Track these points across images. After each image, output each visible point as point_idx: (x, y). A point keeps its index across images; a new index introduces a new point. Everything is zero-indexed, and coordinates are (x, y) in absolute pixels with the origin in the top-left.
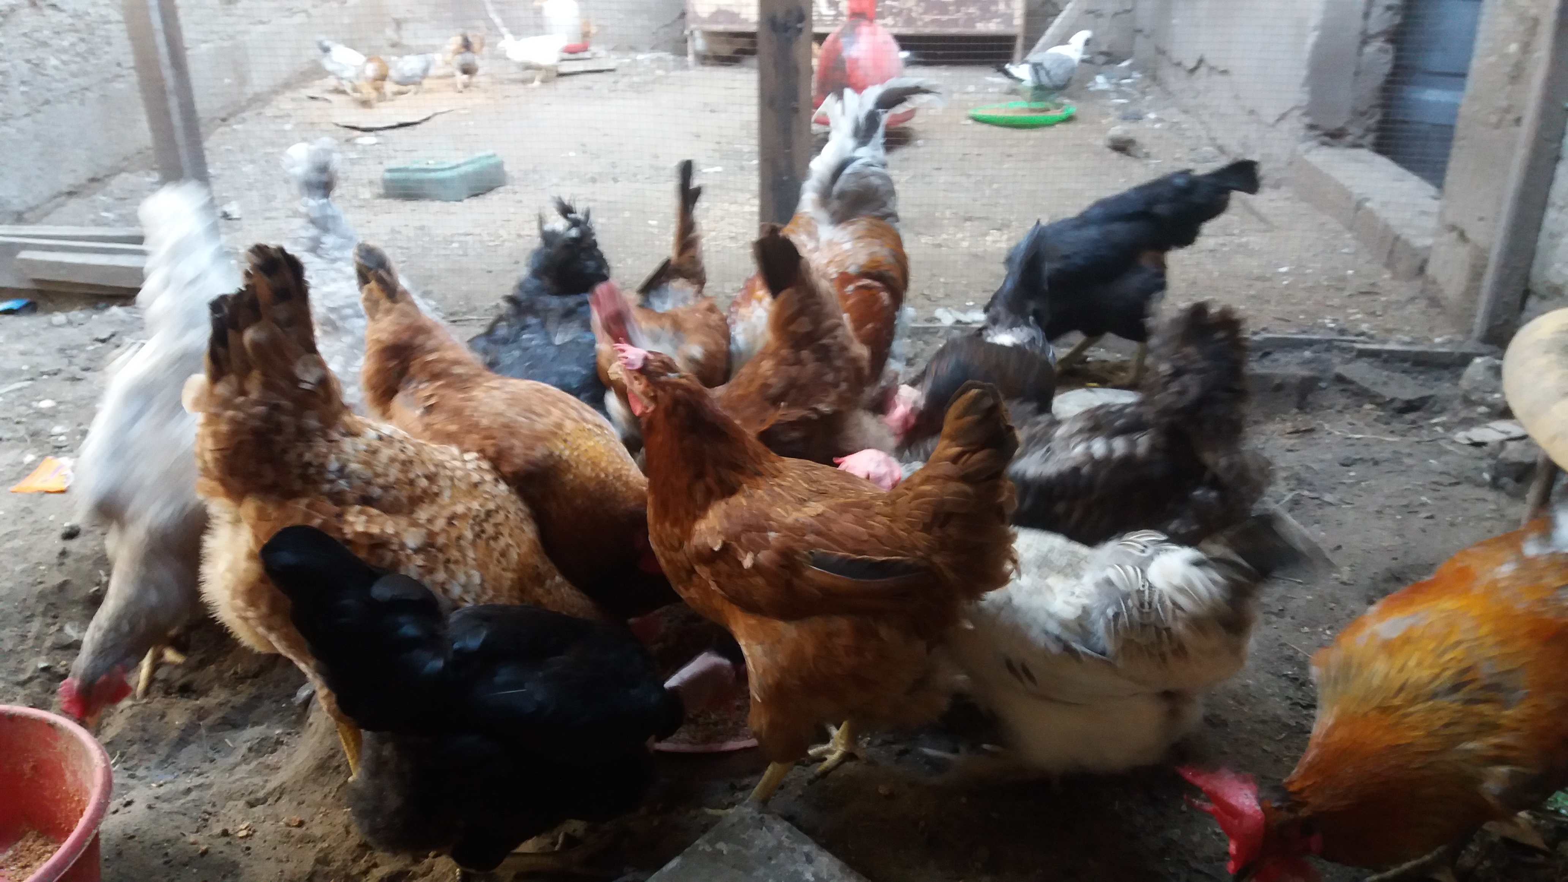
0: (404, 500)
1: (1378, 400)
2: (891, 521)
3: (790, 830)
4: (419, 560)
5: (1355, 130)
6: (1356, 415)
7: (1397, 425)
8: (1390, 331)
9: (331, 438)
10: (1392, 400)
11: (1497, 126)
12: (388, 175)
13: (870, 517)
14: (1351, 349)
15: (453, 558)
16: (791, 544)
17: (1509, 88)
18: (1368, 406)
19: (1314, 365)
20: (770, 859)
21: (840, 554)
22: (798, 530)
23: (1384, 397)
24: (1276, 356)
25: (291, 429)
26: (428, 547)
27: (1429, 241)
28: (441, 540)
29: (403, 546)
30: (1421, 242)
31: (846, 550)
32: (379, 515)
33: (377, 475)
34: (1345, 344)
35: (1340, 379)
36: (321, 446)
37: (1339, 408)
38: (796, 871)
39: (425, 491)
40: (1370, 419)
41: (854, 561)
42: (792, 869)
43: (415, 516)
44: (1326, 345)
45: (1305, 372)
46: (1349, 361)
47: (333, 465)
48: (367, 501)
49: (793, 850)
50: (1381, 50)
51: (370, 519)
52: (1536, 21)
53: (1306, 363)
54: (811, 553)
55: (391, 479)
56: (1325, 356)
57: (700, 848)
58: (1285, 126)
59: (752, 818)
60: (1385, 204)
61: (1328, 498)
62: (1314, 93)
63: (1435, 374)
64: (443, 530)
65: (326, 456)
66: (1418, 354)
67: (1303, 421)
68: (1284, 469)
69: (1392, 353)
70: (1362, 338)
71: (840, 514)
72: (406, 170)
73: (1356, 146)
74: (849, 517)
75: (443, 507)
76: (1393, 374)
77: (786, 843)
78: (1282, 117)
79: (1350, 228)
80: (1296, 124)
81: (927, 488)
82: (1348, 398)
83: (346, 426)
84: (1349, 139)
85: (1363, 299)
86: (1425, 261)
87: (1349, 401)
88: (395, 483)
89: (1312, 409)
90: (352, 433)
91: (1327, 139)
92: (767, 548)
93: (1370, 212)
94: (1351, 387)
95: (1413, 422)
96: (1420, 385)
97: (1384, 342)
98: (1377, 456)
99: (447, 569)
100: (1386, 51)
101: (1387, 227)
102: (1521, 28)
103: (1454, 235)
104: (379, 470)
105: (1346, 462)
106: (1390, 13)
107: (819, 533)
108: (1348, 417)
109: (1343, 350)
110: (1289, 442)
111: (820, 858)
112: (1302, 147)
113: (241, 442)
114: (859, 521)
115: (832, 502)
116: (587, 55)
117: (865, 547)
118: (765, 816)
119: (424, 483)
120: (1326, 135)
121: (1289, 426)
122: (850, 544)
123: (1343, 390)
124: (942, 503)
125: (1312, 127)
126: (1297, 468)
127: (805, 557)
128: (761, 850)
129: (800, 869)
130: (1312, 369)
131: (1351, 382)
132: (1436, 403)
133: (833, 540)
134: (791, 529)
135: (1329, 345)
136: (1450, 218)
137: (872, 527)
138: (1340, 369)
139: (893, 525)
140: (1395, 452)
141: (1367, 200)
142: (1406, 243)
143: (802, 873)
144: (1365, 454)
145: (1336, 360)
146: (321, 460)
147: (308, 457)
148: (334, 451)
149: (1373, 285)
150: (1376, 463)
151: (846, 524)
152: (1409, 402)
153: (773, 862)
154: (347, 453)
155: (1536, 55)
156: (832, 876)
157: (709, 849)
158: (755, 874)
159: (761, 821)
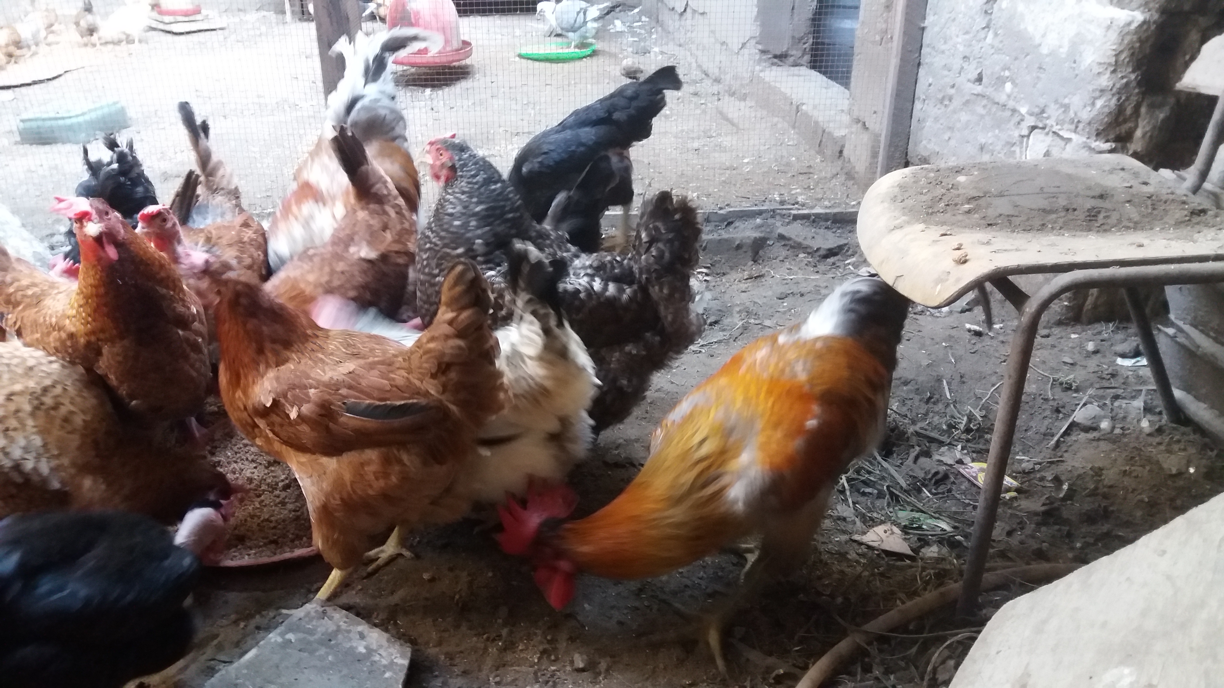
1: (809, 250)
2: (408, 373)
3: (348, 617)
5: (796, 53)
6: (793, 263)
7: (821, 267)
8: (819, 200)
10: (818, 249)
11: (880, 43)
12: (22, 125)
13: (392, 372)
14: (789, 215)
16: (327, 397)
17: (885, 15)
18: (802, 255)
19: (763, 229)
20: (330, 640)
21: (368, 402)
22: (334, 386)
23: (811, 248)
24: (737, 224)
27: (843, 132)
30: (839, 133)
31: (374, 398)
34: (784, 212)
35: (781, 237)
37: (781, 258)
38: (351, 647)
40: (803, 264)
41: (379, 406)
42: (348, 645)
44: (771, 213)
45: (757, 234)
46: (788, 224)
49: (349, 632)
53: (759, 227)
54: (344, 403)
56: (771, 221)
57: (273, 640)
58: (746, 51)
59: (316, 611)
60: (815, 107)
61: (767, 323)
62: (763, 25)
63: (849, 228)
66: (835, 214)
67: (755, 270)
68: (738, 305)
69: (818, 216)
70: (796, 206)
71: (368, 371)
72: (36, 120)
73: (795, 65)
74: (376, 372)
76: (818, 231)
77: (344, 626)
78: (744, 45)
79: (794, 127)
80: (753, 50)
81: (432, 345)
82: (788, 250)
84: (791, 59)
85: (801, 177)
86: (843, 146)
87: (789, 253)
89: (762, 261)
91: (776, 60)
92: (309, 402)
93: (806, 114)
94: (789, 242)
95: (834, 264)
96: (838, 237)
97: (812, 208)
98: (803, 290)
101: (816, 123)
103: (860, 125)
105: (781, 296)
107: (350, 387)
108: (787, 265)
109: (783, 216)
110: (743, 286)
111: (371, 634)
112: (758, 68)
114: (383, 376)
115: (362, 362)
116: (198, 17)
117: (388, 395)
118: (327, 608)
120: (775, 57)
121: (746, 274)
122: (376, 394)
123: (784, 245)
124: (443, 354)
125: (763, 52)
126: (748, 304)
127: (340, 407)
128: (323, 634)
129: (354, 644)
130: (762, 232)
131: (789, 239)
132: (849, 248)
133: (361, 392)
134: (327, 385)
135: (773, 213)
136: (856, 114)
137: (394, 379)
138: (782, 230)
139: (410, 377)
140: (816, 286)
141: (803, 104)
142: (829, 133)
143: (356, 648)
144: (795, 289)
145: (778, 224)
149: (810, 167)
150: (802, 295)
151: (373, 379)
152: (830, 250)
153: (332, 642)
156: (381, 646)
157: (279, 640)
158: (317, 654)
159: (324, 613)
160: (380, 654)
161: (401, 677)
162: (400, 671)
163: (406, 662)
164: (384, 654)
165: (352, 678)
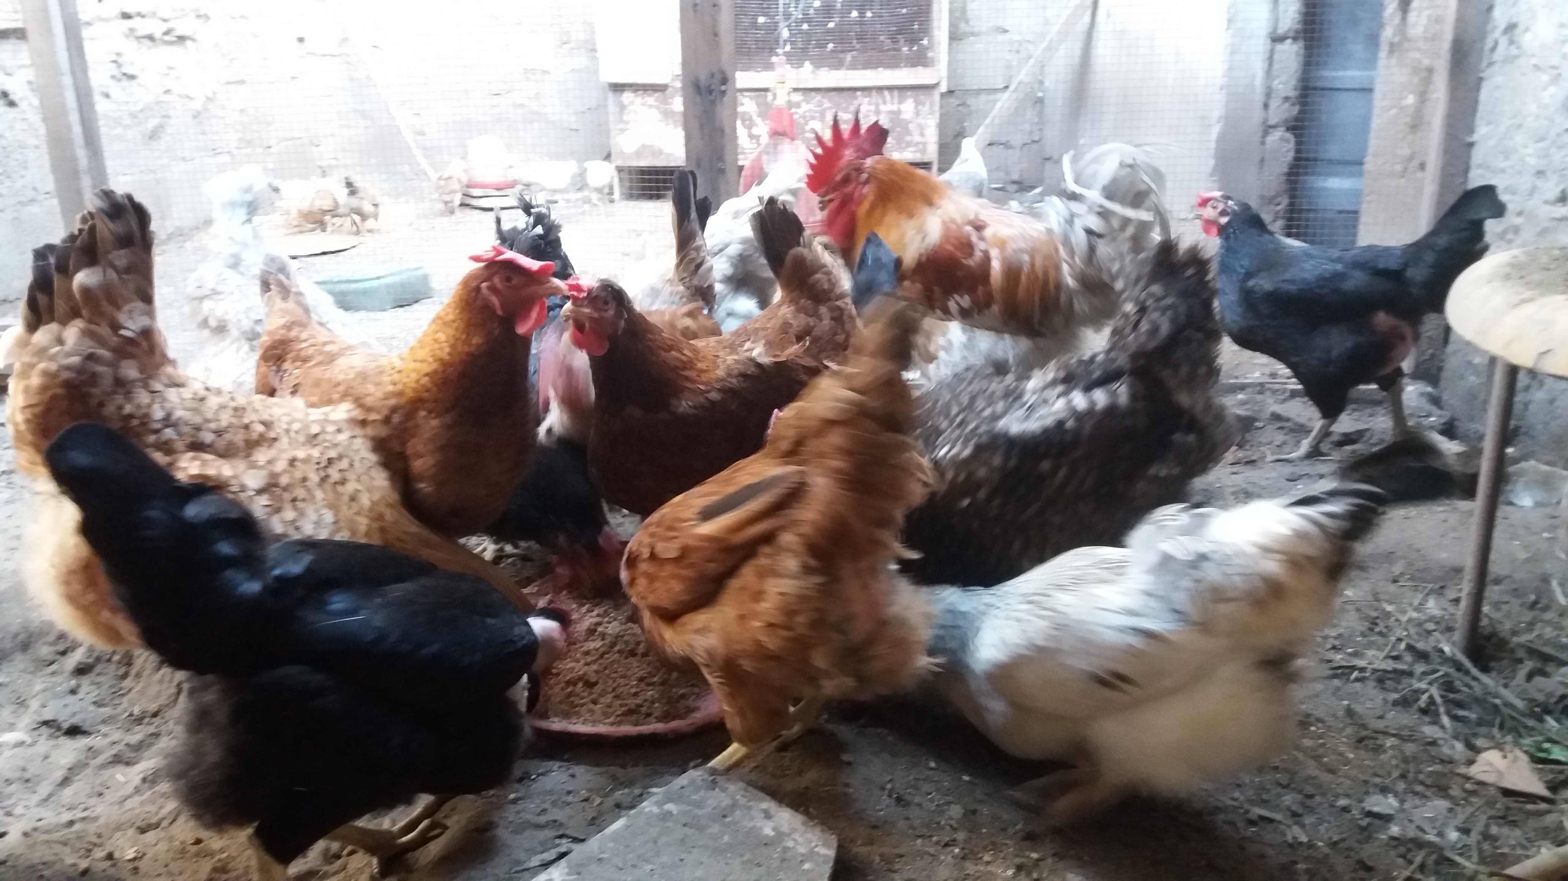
0: (241, 444)
3: (746, 790)
4: (264, 500)
9: (153, 389)
11: (1403, 174)
14: (1284, 391)
15: (300, 498)
17: (1410, 137)
19: (1248, 406)
20: (725, 816)
25: (107, 382)
26: (270, 487)
28: (284, 480)
29: (243, 488)
32: (213, 460)
33: (208, 421)
34: (1277, 386)
35: (1276, 417)
36: (143, 397)
37: (1278, 443)
38: (754, 827)
39: (262, 436)
42: (750, 825)
43: (253, 458)
44: (1258, 388)
45: (1243, 412)
46: (1284, 401)
47: (158, 414)
48: (197, 447)
49: (750, 808)
50: (1282, 139)
51: (204, 463)
52: (1430, 70)
53: (1243, 403)
55: (224, 424)
56: (1259, 397)
57: (647, 810)
59: (705, 780)
62: (1222, 181)
63: (1369, 411)
64: (285, 471)
65: (149, 406)
67: (1243, 455)
75: (282, 451)
77: (742, 801)
82: (1286, 434)
83: (169, 377)
87: (1286, 437)
88: (228, 427)
89: (1251, 446)
90: (177, 384)
94: (1289, 424)
96: (1356, 420)
98: (1322, 472)
99: (295, 508)
100: (1287, 141)
102: (1416, 80)
104: (210, 415)
105: (1291, 477)
106: (1287, 105)
109: (1275, 392)
110: (1230, 470)
111: (780, 814)
113: (54, 398)
118: (722, 781)
119: (260, 428)
123: (1280, 428)
126: (1244, 486)
128: (714, 808)
129: (758, 824)
130: (1247, 410)
131: (1288, 420)
132: (1372, 436)
135: (1261, 388)
138: (1275, 409)
143: (761, 828)
144: (1310, 471)
145: (1270, 401)
146: (144, 411)
147: (128, 409)
148: (157, 400)
150: (1322, 477)
152: (1346, 435)
153: (728, 819)
154: (171, 402)
155: (1435, 96)
156: (794, 830)
157: (655, 810)
158: (709, 831)
159: (714, 782)
160: (795, 840)
161: (827, 870)
162: (825, 862)
163: (831, 853)
164: (800, 840)
165: (759, 865)
